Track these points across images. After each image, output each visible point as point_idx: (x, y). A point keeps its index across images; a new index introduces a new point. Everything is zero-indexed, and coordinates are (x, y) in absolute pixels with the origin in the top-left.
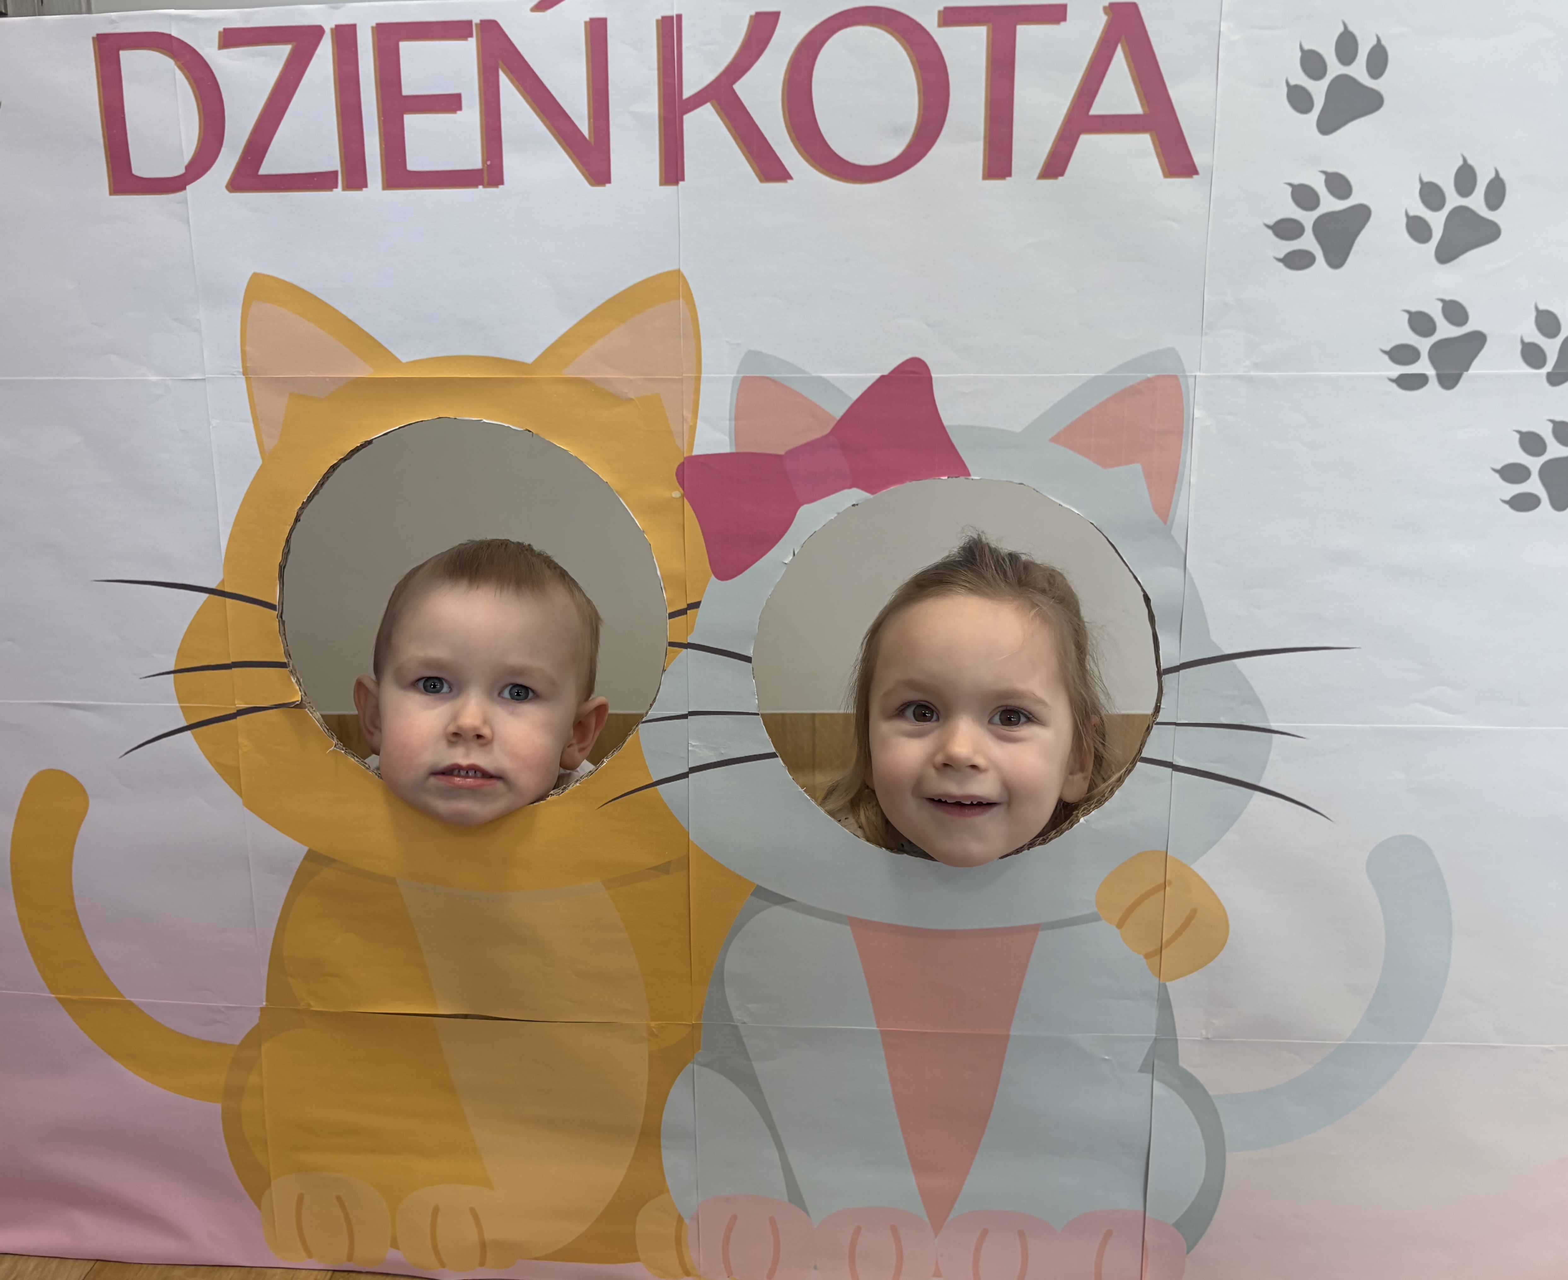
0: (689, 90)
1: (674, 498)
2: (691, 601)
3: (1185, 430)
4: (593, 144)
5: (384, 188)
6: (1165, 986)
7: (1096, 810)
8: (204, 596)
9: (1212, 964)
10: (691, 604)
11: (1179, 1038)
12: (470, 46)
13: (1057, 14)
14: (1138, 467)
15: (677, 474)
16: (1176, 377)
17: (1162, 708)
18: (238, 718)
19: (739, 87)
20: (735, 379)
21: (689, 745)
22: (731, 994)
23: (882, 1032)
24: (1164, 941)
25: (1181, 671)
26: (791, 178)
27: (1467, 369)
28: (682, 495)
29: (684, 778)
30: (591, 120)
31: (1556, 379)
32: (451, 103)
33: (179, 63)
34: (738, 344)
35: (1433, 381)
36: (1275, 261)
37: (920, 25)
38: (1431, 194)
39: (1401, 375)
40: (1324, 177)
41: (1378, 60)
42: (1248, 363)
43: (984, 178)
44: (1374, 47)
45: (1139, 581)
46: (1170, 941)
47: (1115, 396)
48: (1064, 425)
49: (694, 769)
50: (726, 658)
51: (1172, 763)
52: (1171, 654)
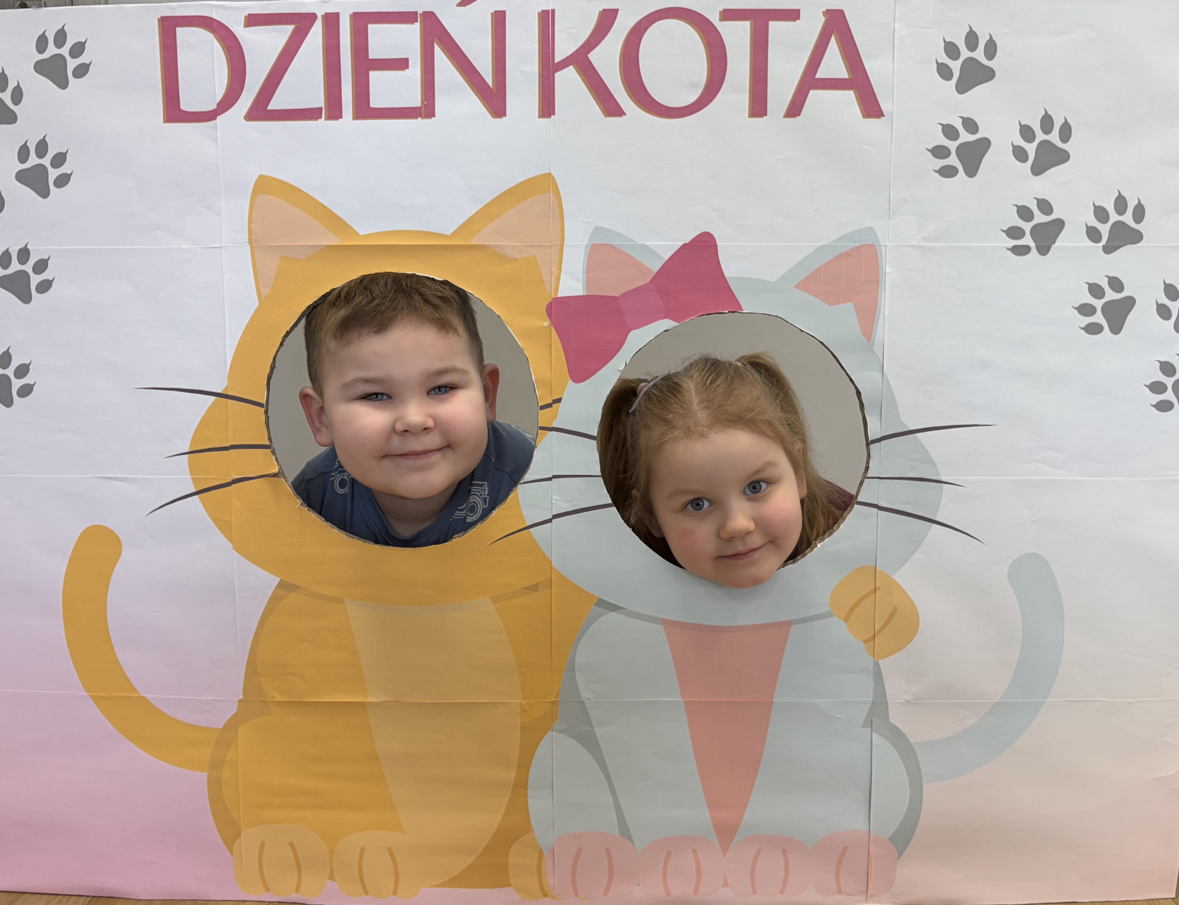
0: (559, 57)
1: (544, 327)
2: (555, 397)
3: (880, 280)
4: (495, 90)
5: (354, 119)
6: (878, 662)
7: (828, 538)
8: (213, 398)
9: (909, 646)
10: (555, 399)
12: (415, 29)
13: (794, 15)
14: (851, 305)
16: (873, 246)
17: (870, 467)
18: (231, 485)
19: (593, 56)
20: (587, 246)
21: (553, 499)
22: (580, 677)
23: (685, 702)
24: (876, 630)
25: (882, 442)
26: (625, 114)
27: (1054, 243)
28: (550, 324)
29: (549, 523)
30: (494, 76)
31: (1108, 249)
32: (402, 64)
33: (217, 36)
34: (589, 222)
35: (1034, 250)
36: (934, 172)
37: (708, 20)
38: (1027, 132)
39: (1015, 246)
40: (960, 120)
41: (991, 49)
42: (919, 237)
43: (750, 116)
44: (988, 40)
45: (853, 381)
46: (880, 631)
47: (835, 258)
48: (803, 277)
49: (555, 516)
50: (578, 437)
51: (878, 505)
52: (875, 430)
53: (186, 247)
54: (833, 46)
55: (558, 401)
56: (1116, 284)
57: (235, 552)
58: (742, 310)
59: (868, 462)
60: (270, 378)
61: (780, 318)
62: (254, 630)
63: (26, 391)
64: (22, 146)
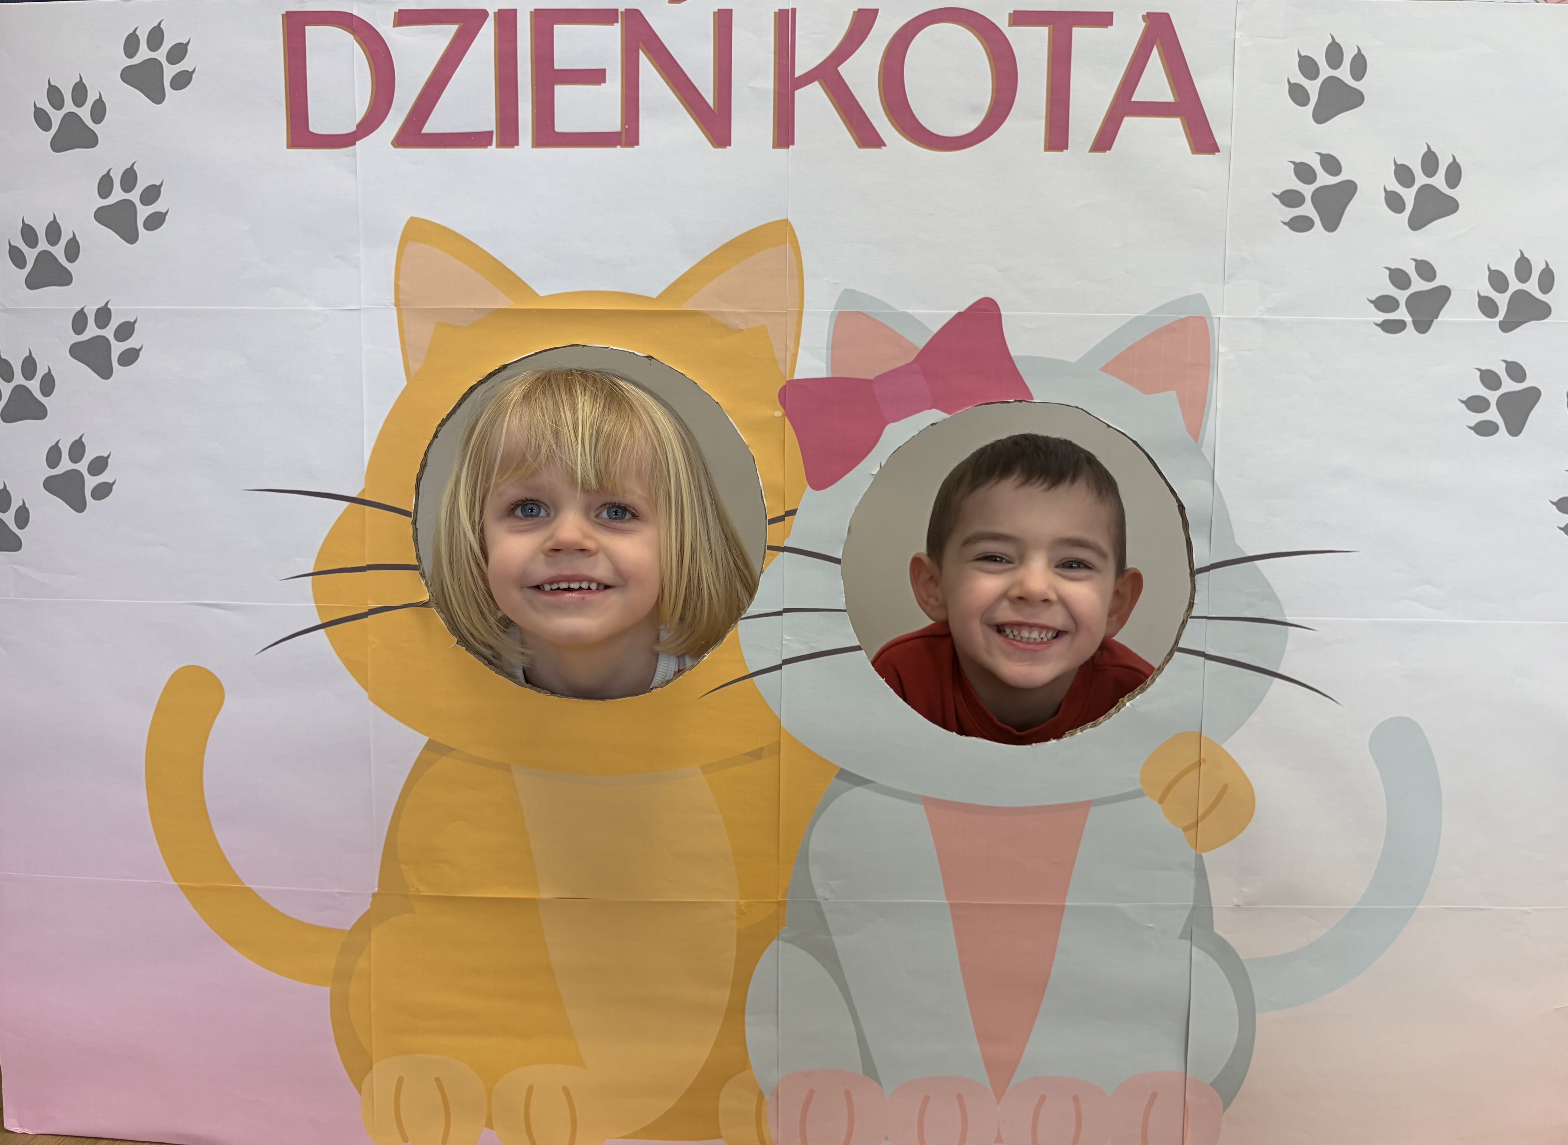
0: (800, 71)
1: (774, 416)
2: (788, 508)
3: (1211, 363)
4: (717, 113)
5: (533, 147)
6: (1201, 856)
7: (1140, 695)
8: (346, 504)
9: (1241, 836)
10: (789, 511)
11: (1213, 906)
12: (615, 31)
13: (1103, 19)
14: (1173, 393)
15: (779, 396)
16: (1203, 318)
17: (1196, 604)
18: (369, 617)
19: (844, 70)
21: (783, 639)
22: (814, 871)
23: (951, 905)
24: (1199, 814)
25: (1211, 571)
26: (885, 145)
27: (1437, 318)
28: (783, 414)
29: (778, 670)
30: (716, 93)
31: (1507, 326)
32: (596, 76)
33: (358, 38)
34: (836, 283)
35: (1410, 327)
36: (1282, 224)
37: (994, 24)
38: (1404, 174)
39: (1385, 321)
40: (1319, 157)
41: (1359, 66)
42: (1262, 308)
43: (1045, 150)
44: (1356, 55)
45: (1175, 492)
46: (1205, 816)
47: (1152, 333)
48: (1112, 357)
49: (787, 662)
50: (817, 560)
51: (1204, 652)
52: (1202, 556)
53: (314, 308)
54: (1155, 59)
55: (793, 512)
56: (1516, 371)
57: (371, 703)
58: (1032, 398)
59: (1192, 597)
60: (420, 479)
61: (1082, 409)
62: (394, 804)
63: (103, 491)
64: (104, 176)
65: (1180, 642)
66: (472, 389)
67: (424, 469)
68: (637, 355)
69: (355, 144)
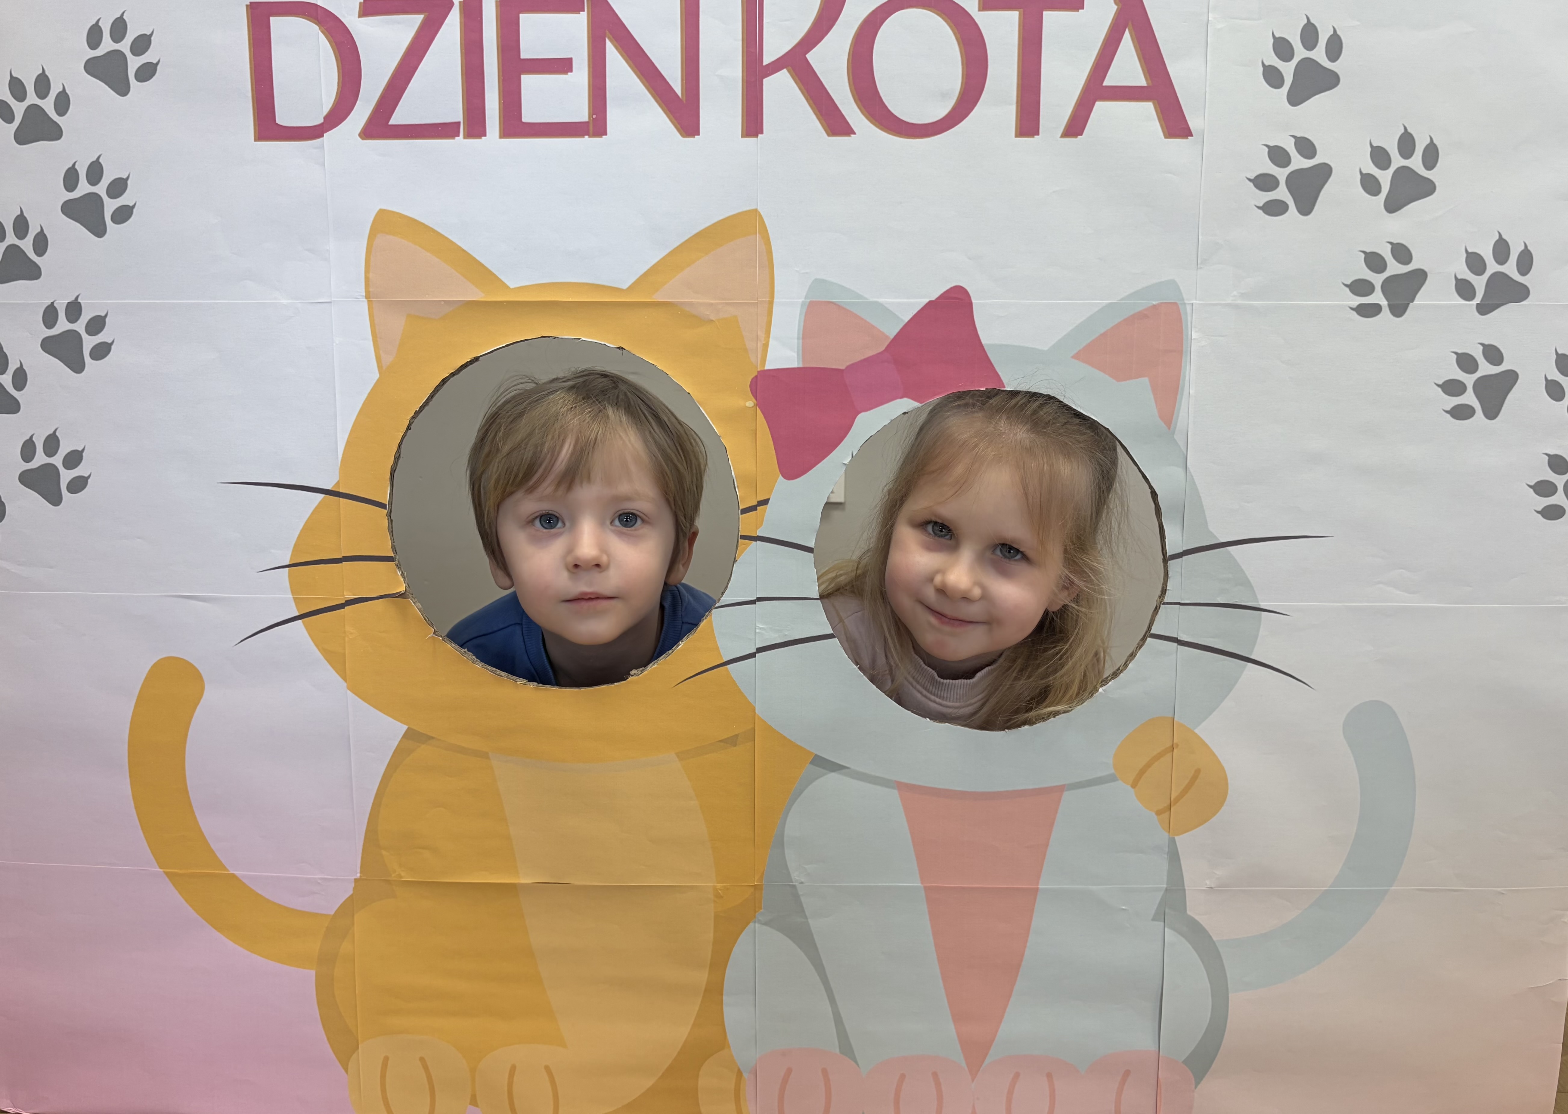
0: (769, 58)
1: (748, 407)
2: (761, 498)
3: (1184, 350)
4: (685, 102)
5: (501, 137)
6: (1174, 839)
7: (1113, 680)
8: (321, 496)
9: (1214, 819)
10: (761, 501)
11: (1186, 888)
12: (581, 20)
14: (1145, 380)
15: (751, 386)
16: (1176, 303)
17: (1168, 590)
18: (346, 608)
19: (812, 57)
20: (803, 303)
21: (757, 628)
22: (790, 855)
23: (925, 887)
24: (1172, 799)
25: (1184, 557)
26: (855, 133)
27: (1413, 300)
28: (754, 404)
29: (752, 658)
30: (684, 82)
31: (1484, 309)
32: (563, 66)
33: (323, 29)
34: (807, 273)
35: (1386, 311)
36: (1256, 208)
37: (964, 9)
38: (1380, 156)
39: (1360, 305)
40: (1293, 140)
41: (1335, 47)
42: (1235, 293)
43: (1016, 136)
44: (1331, 36)
45: (1147, 479)
46: (1178, 799)
47: (1126, 320)
48: (1084, 344)
49: (760, 650)
50: (791, 549)
51: (1176, 638)
52: (1175, 542)
53: (284, 301)
54: (1127, 44)
56: (1493, 354)
58: (1004, 387)
63: (78, 485)
64: (69, 169)
65: (1152, 628)
66: (444, 381)
67: (398, 461)
68: (608, 346)
69: (323, 136)
